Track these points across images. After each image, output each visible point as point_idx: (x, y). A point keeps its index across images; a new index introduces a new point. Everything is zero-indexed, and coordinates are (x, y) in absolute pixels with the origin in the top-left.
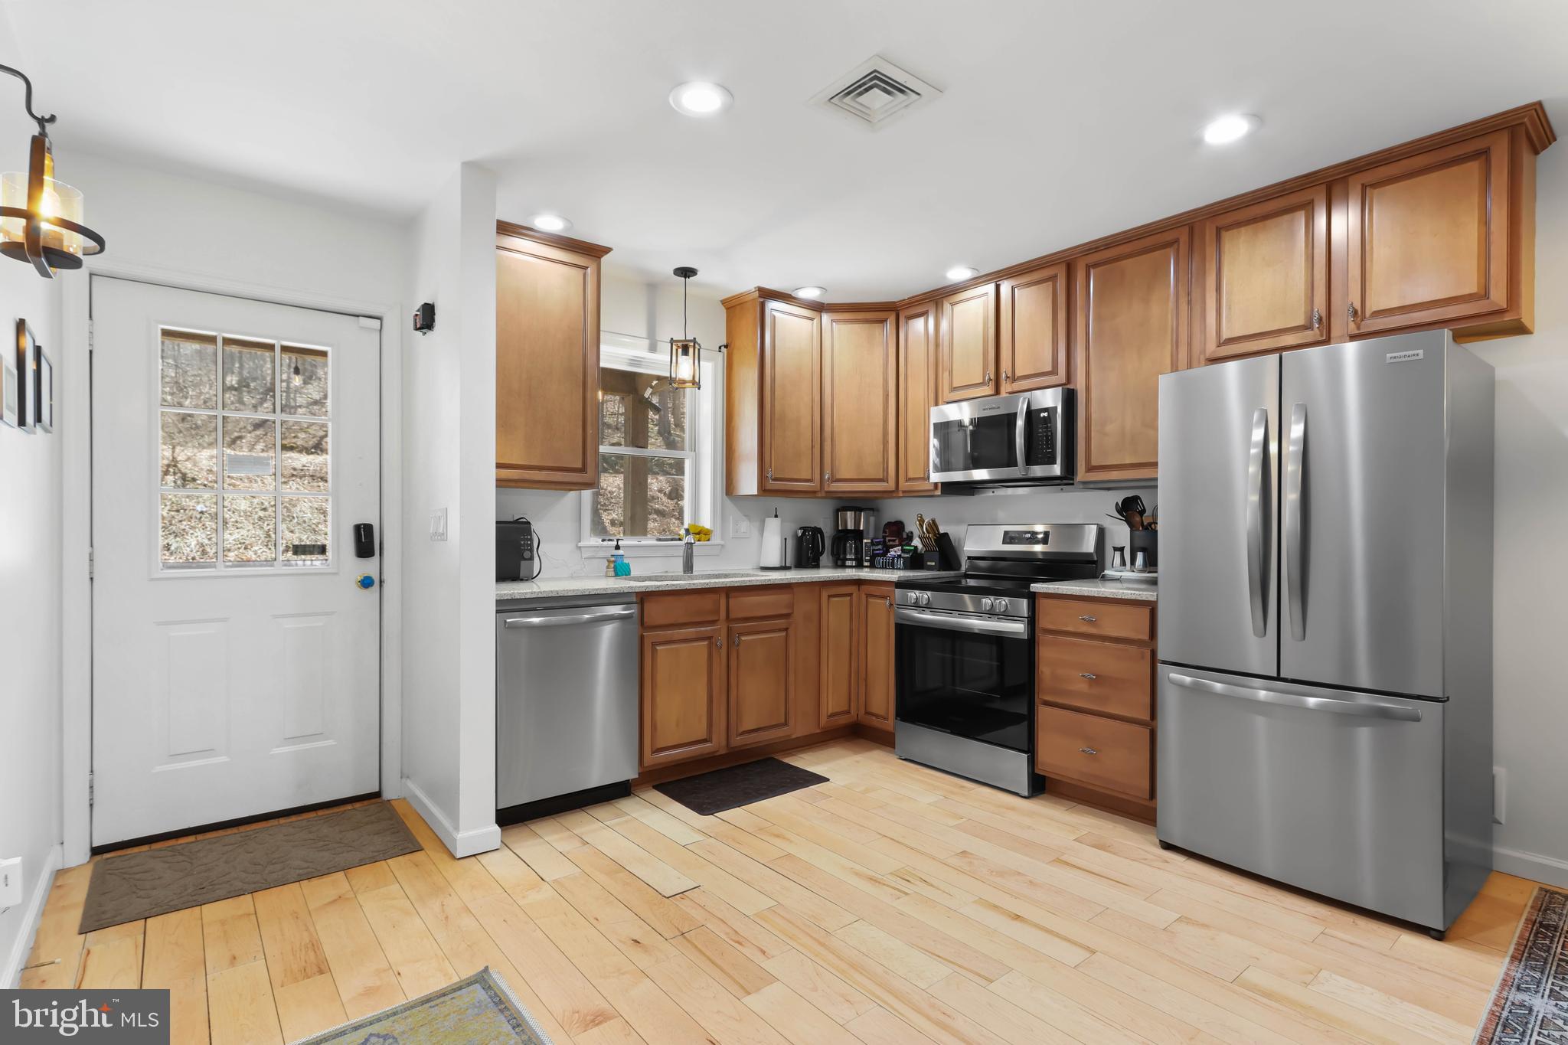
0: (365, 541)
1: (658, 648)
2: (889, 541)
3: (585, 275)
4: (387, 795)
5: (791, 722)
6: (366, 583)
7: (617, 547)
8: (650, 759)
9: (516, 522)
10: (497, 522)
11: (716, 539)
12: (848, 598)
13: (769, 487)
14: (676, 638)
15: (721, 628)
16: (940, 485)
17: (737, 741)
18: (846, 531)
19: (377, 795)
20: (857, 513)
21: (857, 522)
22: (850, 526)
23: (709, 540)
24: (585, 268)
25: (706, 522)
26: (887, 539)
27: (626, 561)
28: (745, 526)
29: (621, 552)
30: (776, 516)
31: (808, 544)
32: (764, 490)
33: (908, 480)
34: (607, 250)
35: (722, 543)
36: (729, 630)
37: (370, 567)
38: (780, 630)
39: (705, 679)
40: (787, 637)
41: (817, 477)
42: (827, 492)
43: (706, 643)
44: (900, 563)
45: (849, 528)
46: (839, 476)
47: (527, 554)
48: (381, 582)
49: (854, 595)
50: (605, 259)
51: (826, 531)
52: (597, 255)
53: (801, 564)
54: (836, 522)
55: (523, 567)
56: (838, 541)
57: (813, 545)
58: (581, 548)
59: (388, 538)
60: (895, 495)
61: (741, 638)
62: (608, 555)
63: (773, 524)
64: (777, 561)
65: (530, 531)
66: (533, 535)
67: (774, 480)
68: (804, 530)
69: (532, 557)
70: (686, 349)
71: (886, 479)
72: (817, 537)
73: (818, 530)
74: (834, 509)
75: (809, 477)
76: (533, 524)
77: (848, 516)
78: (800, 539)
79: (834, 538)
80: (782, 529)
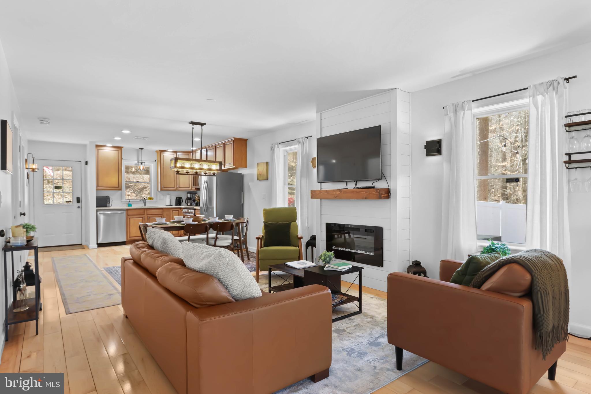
0: (78, 200)
1: (130, 219)
3: (118, 152)
4: (83, 244)
6: (79, 207)
7: (129, 201)
8: (129, 239)
9: (107, 197)
10: (96, 197)
11: (155, 200)
12: (178, 211)
13: (163, 189)
14: (134, 217)
15: (146, 216)
19: (81, 244)
20: (191, 194)
21: (190, 196)
22: (189, 197)
23: (153, 199)
24: (118, 151)
25: (153, 196)
27: (131, 204)
28: (162, 197)
29: (130, 202)
30: (169, 195)
32: (162, 190)
33: (193, 187)
34: (123, 147)
36: (147, 216)
37: (79, 204)
41: (175, 187)
43: (141, 218)
46: (180, 187)
47: (108, 202)
48: (81, 207)
50: (123, 149)
51: (184, 198)
52: (120, 148)
53: (176, 205)
54: (187, 196)
55: (108, 205)
56: (187, 200)
57: (179, 201)
58: (122, 201)
59: (83, 200)
60: (191, 190)
61: (150, 218)
62: (127, 203)
63: (168, 197)
64: (169, 204)
65: (109, 198)
66: (110, 199)
67: (164, 188)
68: (177, 198)
69: (109, 203)
70: (142, 163)
71: (189, 187)
72: (181, 199)
73: (181, 198)
74: (187, 193)
75: (173, 187)
76: (110, 197)
77: (189, 194)
78: (176, 200)
79: (186, 199)
80: (170, 197)
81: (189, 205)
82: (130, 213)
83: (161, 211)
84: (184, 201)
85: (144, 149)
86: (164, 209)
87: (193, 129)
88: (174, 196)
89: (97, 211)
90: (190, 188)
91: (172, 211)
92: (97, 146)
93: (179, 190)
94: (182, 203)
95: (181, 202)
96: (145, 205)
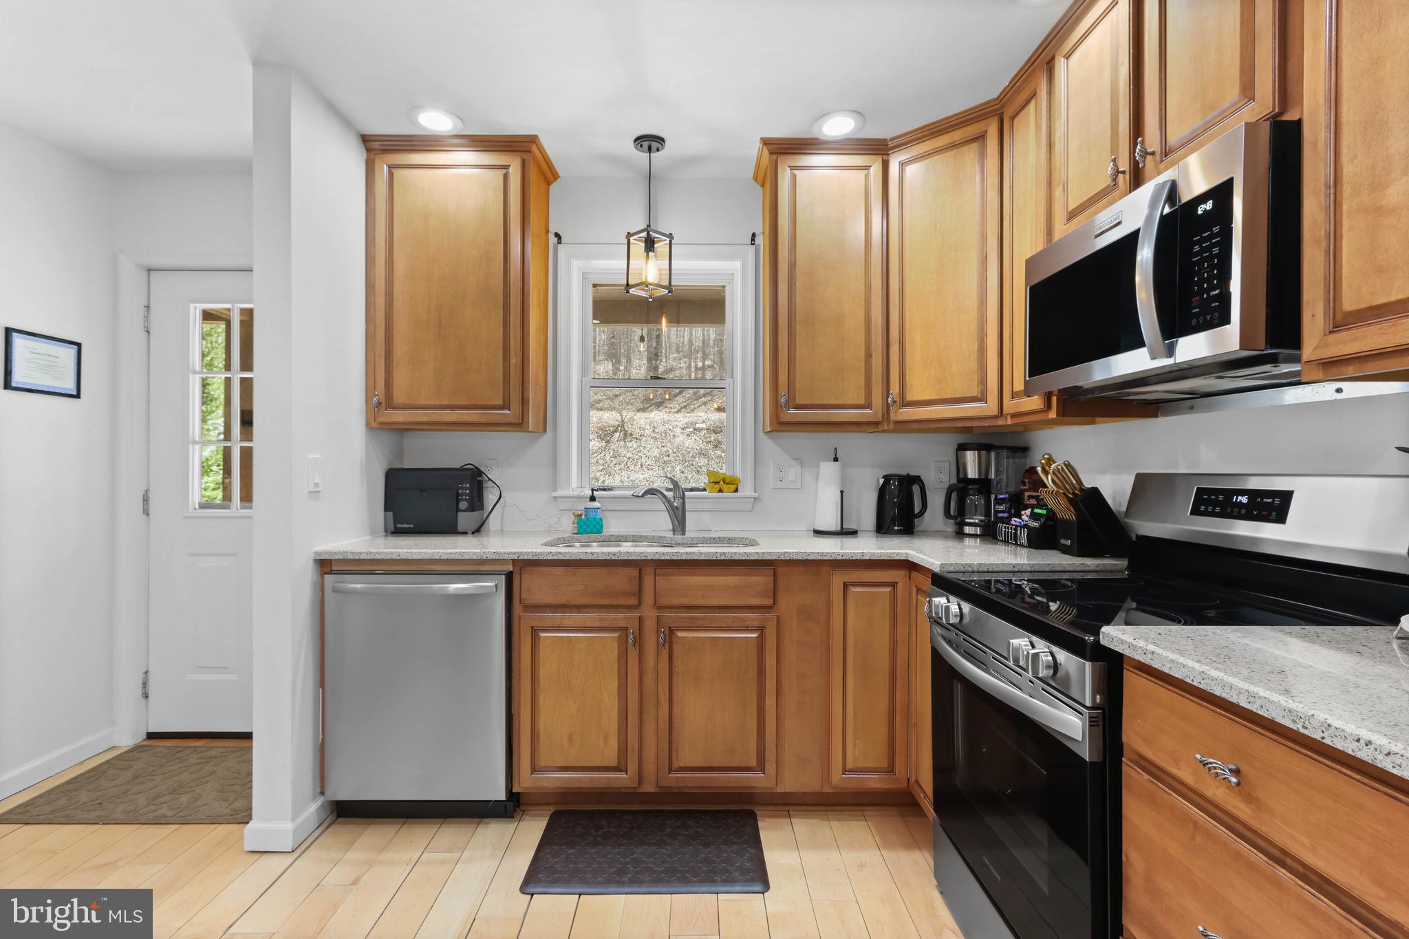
1: (541, 635)
2: (1030, 497)
3: (506, 177)
5: (771, 768)
7: (593, 499)
11: (746, 491)
12: (887, 590)
13: (785, 418)
14: (567, 623)
15: (649, 613)
16: (1054, 399)
17: (675, 779)
18: (967, 481)
20: (983, 453)
21: (984, 467)
22: (972, 473)
23: (736, 491)
24: (506, 167)
25: (737, 470)
26: (1027, 494)
27: (599, 515)
28: (793, 472)
29: (596, 504)
30: (836, 459)
31: (892, 499)
32: (782, 424)
33: (1014, 395)
35: (756, 495)
36: (661, 620)
38: (747, 629)
39: (614, 684)
40: (761, 641)
41: (877, 401)
42: (896, 422)
43: (616, 635)
44: (1023, 537)
45: (972, 476)
46: (909, 398)
49: (900, 586)
51: (937, 480)
53: (882, 528)
54: (960, 467)
55: (462, 519)
56: (954, 496)
57: (900, 504)
58: (555, 498)
60: (1000, 422)
61: (680, 634)
62: (581, 507)
63: (829, 469)
64: (832, 523)
65: (483, 480)
66: (487, 483)
67: (797, 408)
68: (887, 478)
70: (650, 244)
71: (982, 398)
72: (916, 489)
73: (917, 480)
74: (953, 447)
75: (862, 402)
76: (489, 471)
77: (971, 458)
78: (882, 492)
79: (951, 493)
80: (844, 479)
81: (967, 530)
82: (534, 588)
83: (760, 580)
84: (936, 501)
88: (871, 464)
90: (990, 407)
91: (846, 585)
92: (378, 146)
93: (903, 427)
94: (920, 519)
95: (917, 510)
96: (679, 521)
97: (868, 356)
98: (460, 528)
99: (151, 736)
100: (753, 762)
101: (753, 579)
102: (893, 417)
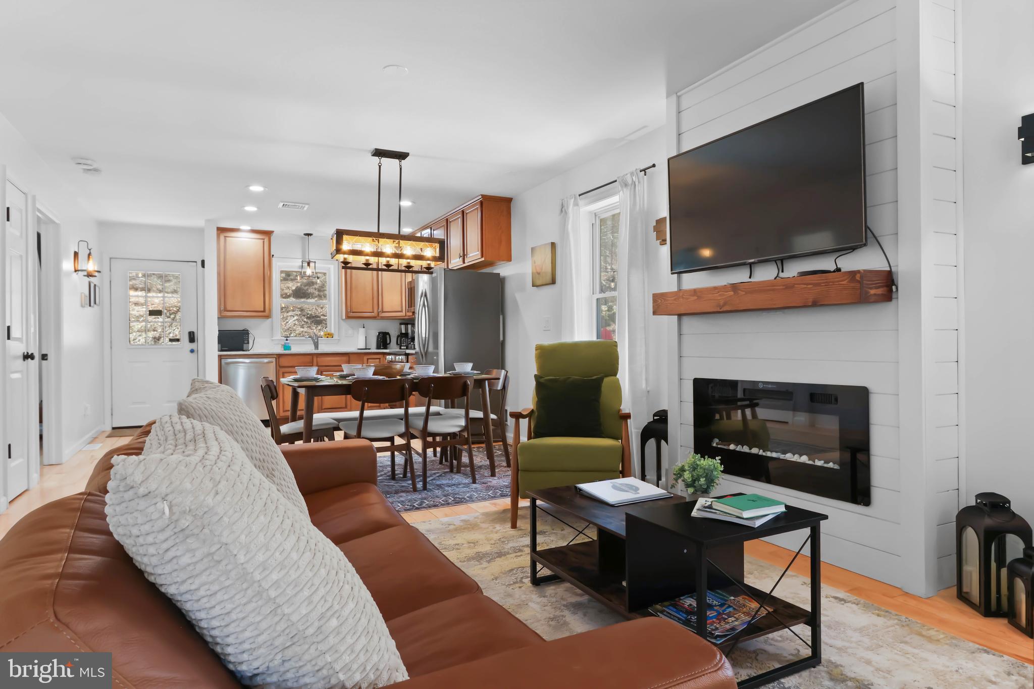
0: (192, 338)
1: (285, 374)
3: (264, 242)
6: (192, 351)
7: (287, 340)
9: (243, 330)
10: (218, 331)
11: (336, 337)
12: (378, 360)
13: (349, 316)
18: (402, 334)
21: (407, 329)
22: (403, 331)
23: (333, 337)
24: (264, 239)
25: (333, 331)
27: (290, 345)
28: (350, 332)
29: (288, 342)
30: (364, 327)
31: (381, 340)
34: (272, 232)
35: (339, 339)
37: (193, 346)
41: (376, 311)
42: (381, 317)
45: (403, 332)
46: (384, 310)
47: (246, 342)
48: (197, 351)
50: (272, 235)
51: (394, 333)
52: (268, 234)
53: (378, 348)
54: (401, 330)
55: (245, 346)
57: (383, 340)
58: (272, 340)
59: (199, 336)
60: (406, 318)
62: (283, 342)
63: (362, 330)
64: (363, 346)
65: (248, 334)
66: (250, 335)
67: (353, 312)
68: (379, 333)
69: (248, 343)
70: (309, 264)
71: (401, 311)
72: (388, 336)
73: (388, 334)
74: (399, 324)
75: (371, 311)
76: (251, 331)
77: (403, 327)
78: (378, 336)
79: (398, 337)
80: (366, 333)
81: (402, 347)
82: (283, 361)
84: (394, 340)
85: (314, 235)
86: (351, 356)
87: (380, 167)
88: (374, 329)
89: (220, 358)
90: (403, 314)
91: (368, 359)
92: (221, 230)
93: (383, 318)
94: (390, 343)
95: (388, 342)
96: (317, 347)
97: (373, 298)
98: (244, 349)
99: (114, 428)
100: (344, 406)
101: (343, 358)
102: (380, 316)
